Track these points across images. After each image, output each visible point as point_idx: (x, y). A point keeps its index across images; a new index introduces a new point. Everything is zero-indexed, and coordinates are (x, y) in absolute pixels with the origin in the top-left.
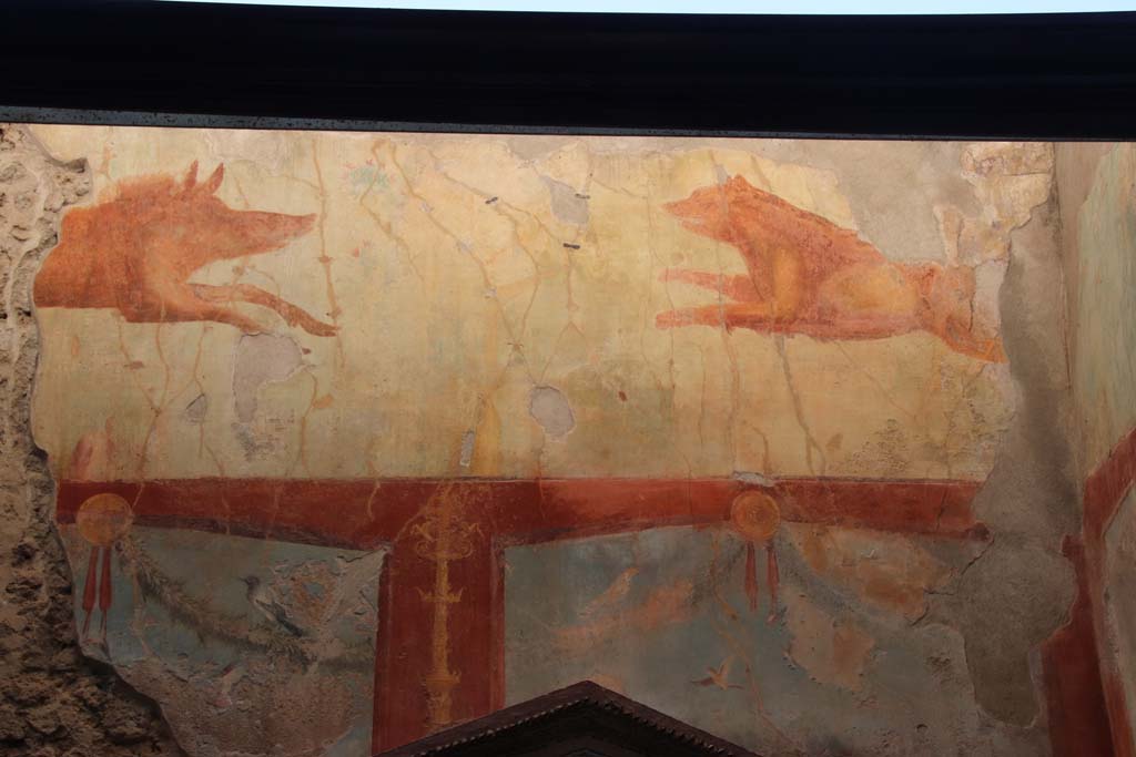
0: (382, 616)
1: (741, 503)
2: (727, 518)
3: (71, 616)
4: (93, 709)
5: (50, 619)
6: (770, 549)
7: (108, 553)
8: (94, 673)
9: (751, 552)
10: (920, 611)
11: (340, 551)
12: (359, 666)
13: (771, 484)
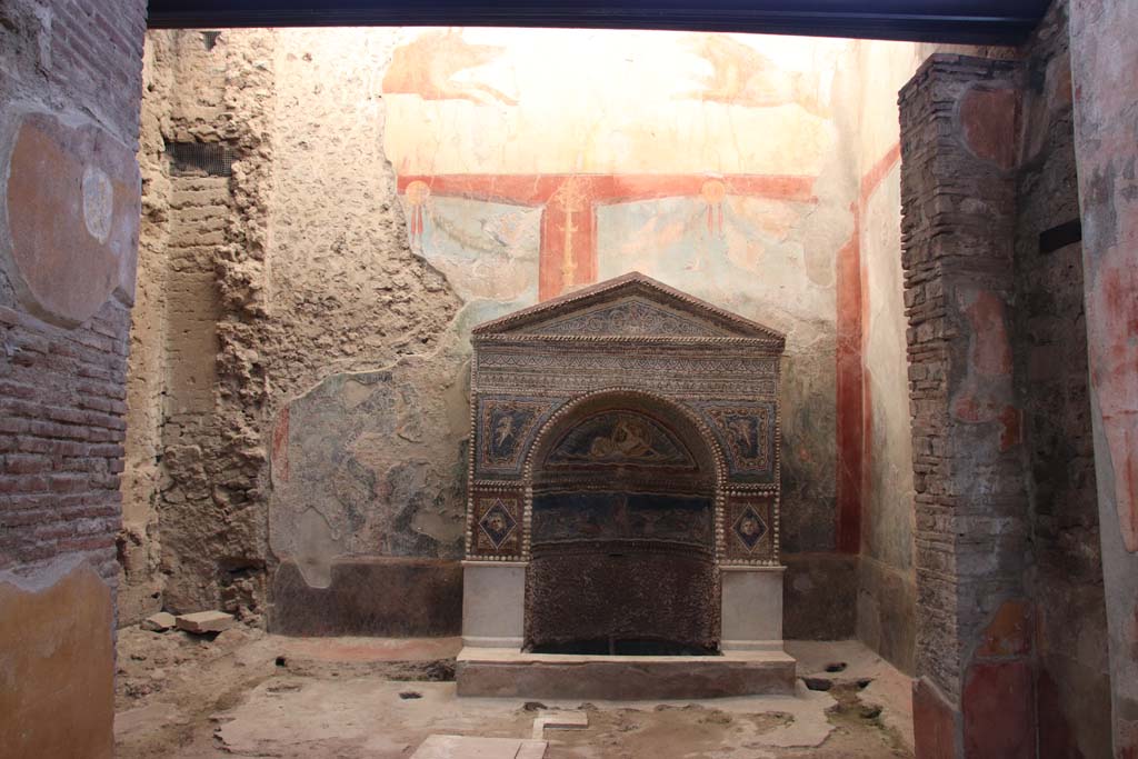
0: (542, 238)
1: (706, 186)
2: (700, 192)
3: (406, 236)
4: (419, 277)
5: (398, 237)
6: (720, 207)
7: (420, 208)
8: (418, 261)
9: (711, 209)
10: (785, 236)
11: (524, 208)
12: (532, 260)
13: (721, 177)
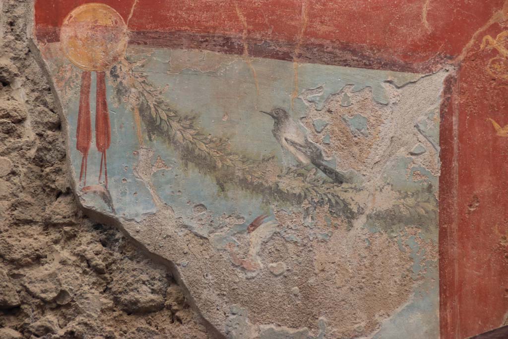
3: (64, 157)
4: (99, 272)
5: (39, 161)
7: (101, 80)
